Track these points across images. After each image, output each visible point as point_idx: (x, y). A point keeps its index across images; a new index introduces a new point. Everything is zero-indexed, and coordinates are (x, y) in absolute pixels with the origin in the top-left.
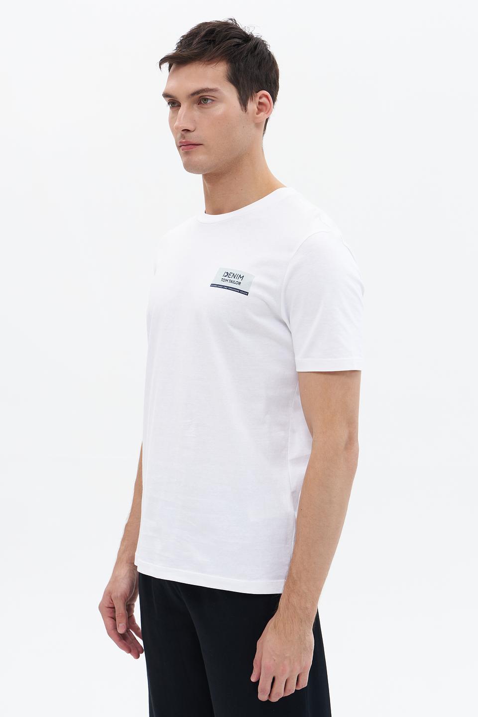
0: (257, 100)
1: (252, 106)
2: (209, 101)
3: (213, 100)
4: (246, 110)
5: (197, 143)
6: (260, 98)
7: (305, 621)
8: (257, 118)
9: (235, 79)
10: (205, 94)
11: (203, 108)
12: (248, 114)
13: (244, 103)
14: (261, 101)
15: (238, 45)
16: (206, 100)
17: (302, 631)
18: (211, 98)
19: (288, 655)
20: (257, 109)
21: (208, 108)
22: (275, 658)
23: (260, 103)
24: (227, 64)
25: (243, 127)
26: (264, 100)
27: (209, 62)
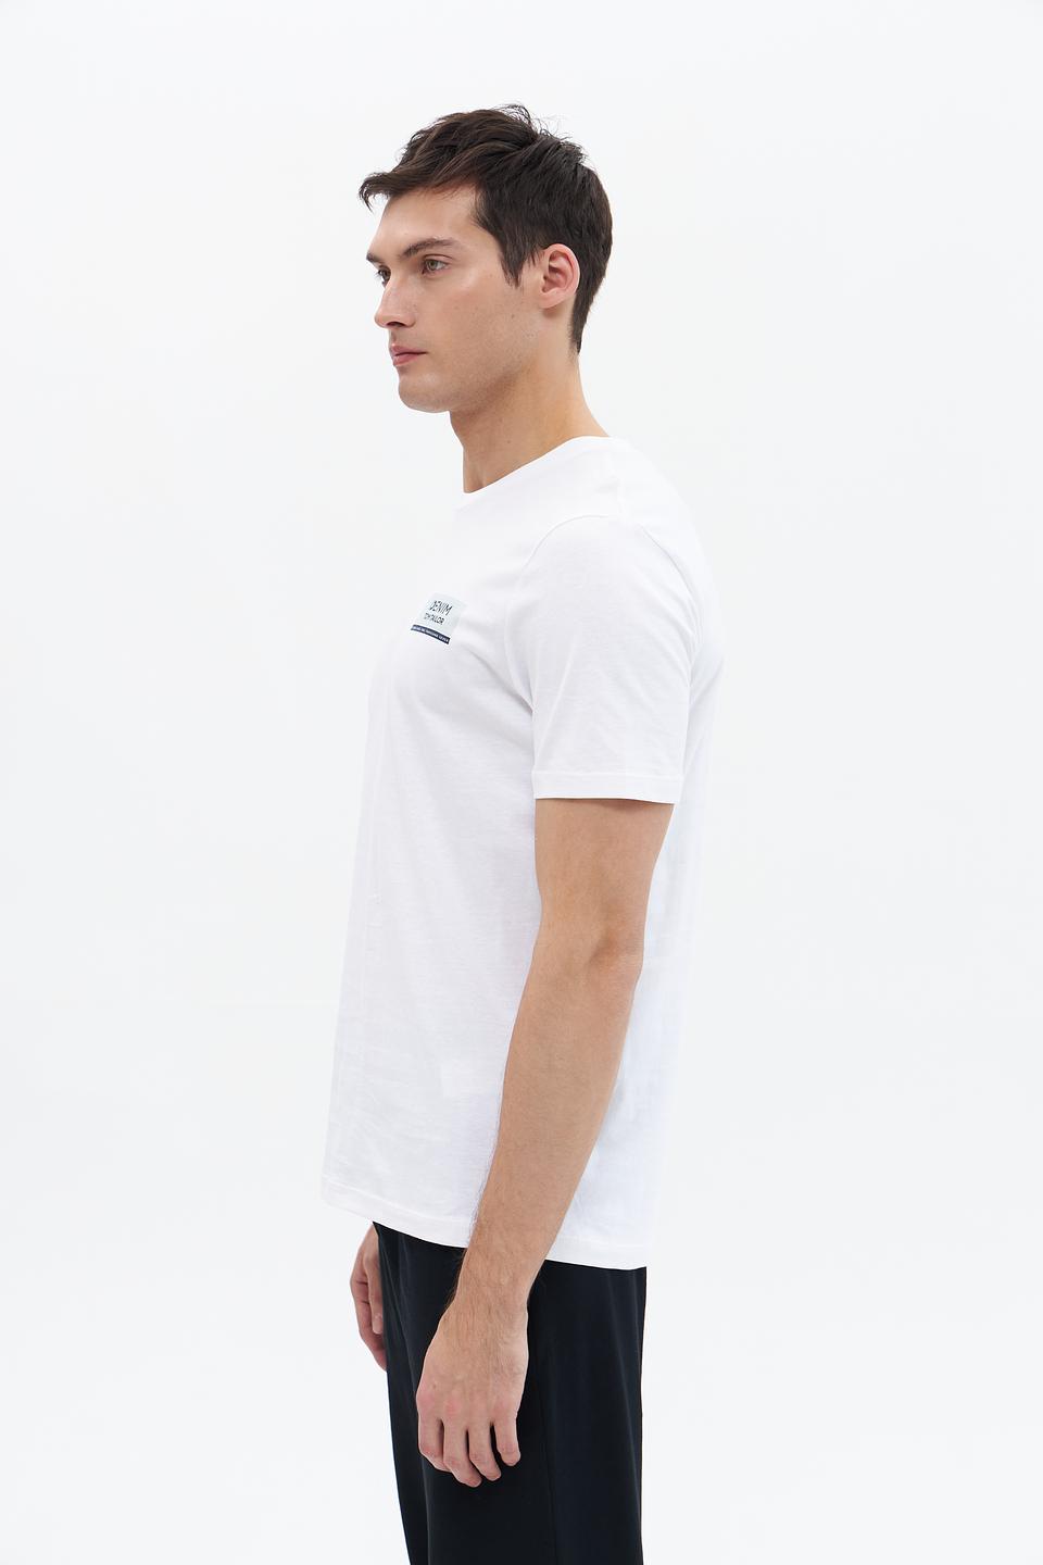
0: (546, 262)
1: (533, 275)
2: (439, 266)
3: (447, 264)
4: (517, 282)
5: (416, 350)
6: (552, 258)
7: (498, 1312)
8: (545, 299)
9: (492, 221)
10: (429, 251)
11: (430, 279)
12: (522, 289)
13: (513, 267)
14: (554, 264)
15: (503, 152)
16: (434, 262)
17: (490, 1332)
18: (441, 258)
19: (459, 1378)
20: (543, 280)
21: (437, 279)
22: (436, 1383)
23: (552, 269)
24: (477, 190)
25: (513, 316)
26: (560, 263)
27: (440, 188)
